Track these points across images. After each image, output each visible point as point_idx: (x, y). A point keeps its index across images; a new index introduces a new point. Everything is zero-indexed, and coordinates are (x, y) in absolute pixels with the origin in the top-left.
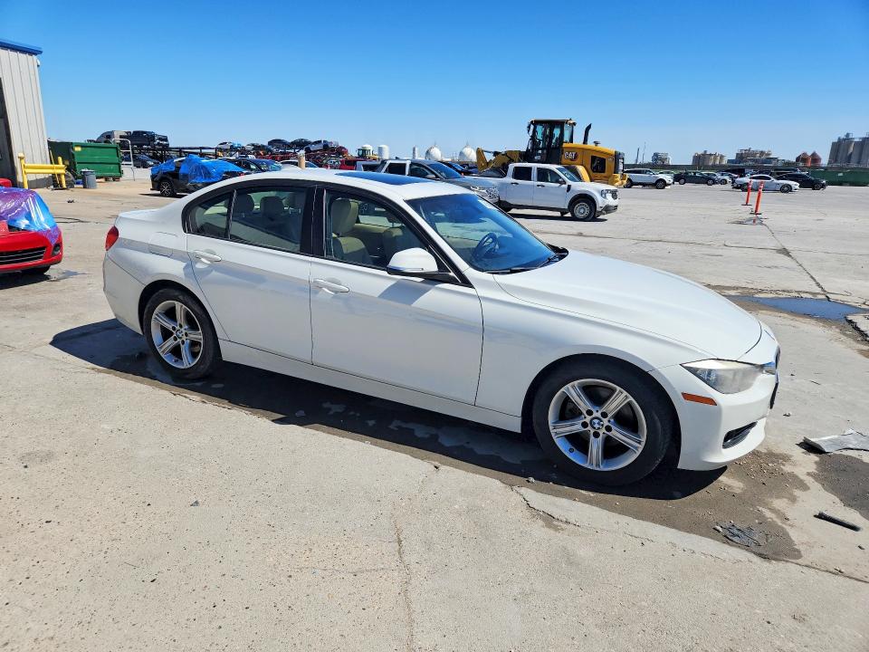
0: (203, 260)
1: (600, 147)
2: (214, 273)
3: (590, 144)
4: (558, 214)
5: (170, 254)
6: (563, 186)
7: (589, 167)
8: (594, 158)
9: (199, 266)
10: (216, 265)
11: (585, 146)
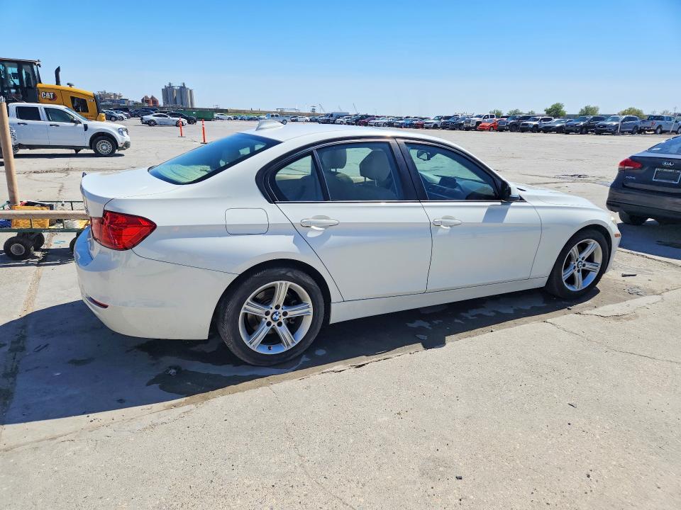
0: (313, 227)
1: (74, 88)
2: (332, 238)
3: (64, 85)
4: (73, 152)
5: (267, 230)
6: (79, 125)
7: (71, 106)
8: (73, 98)
9: (310, 235)
10: (330, 229)
11: (58, 87)
